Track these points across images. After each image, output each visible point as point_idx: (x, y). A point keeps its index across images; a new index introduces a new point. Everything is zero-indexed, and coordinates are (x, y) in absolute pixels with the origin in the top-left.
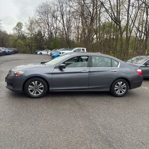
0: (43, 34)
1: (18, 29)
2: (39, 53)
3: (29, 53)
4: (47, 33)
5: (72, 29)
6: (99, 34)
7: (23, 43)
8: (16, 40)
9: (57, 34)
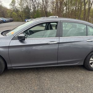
0: (29, 7)
1: (13, 5)
2: (26, 21)
3: (20, 21)
4: (32, 7)
5: (49, 3)
6: (68, 6)
7: (16, 15)
8: (12, 13)
9: (39, 8)
